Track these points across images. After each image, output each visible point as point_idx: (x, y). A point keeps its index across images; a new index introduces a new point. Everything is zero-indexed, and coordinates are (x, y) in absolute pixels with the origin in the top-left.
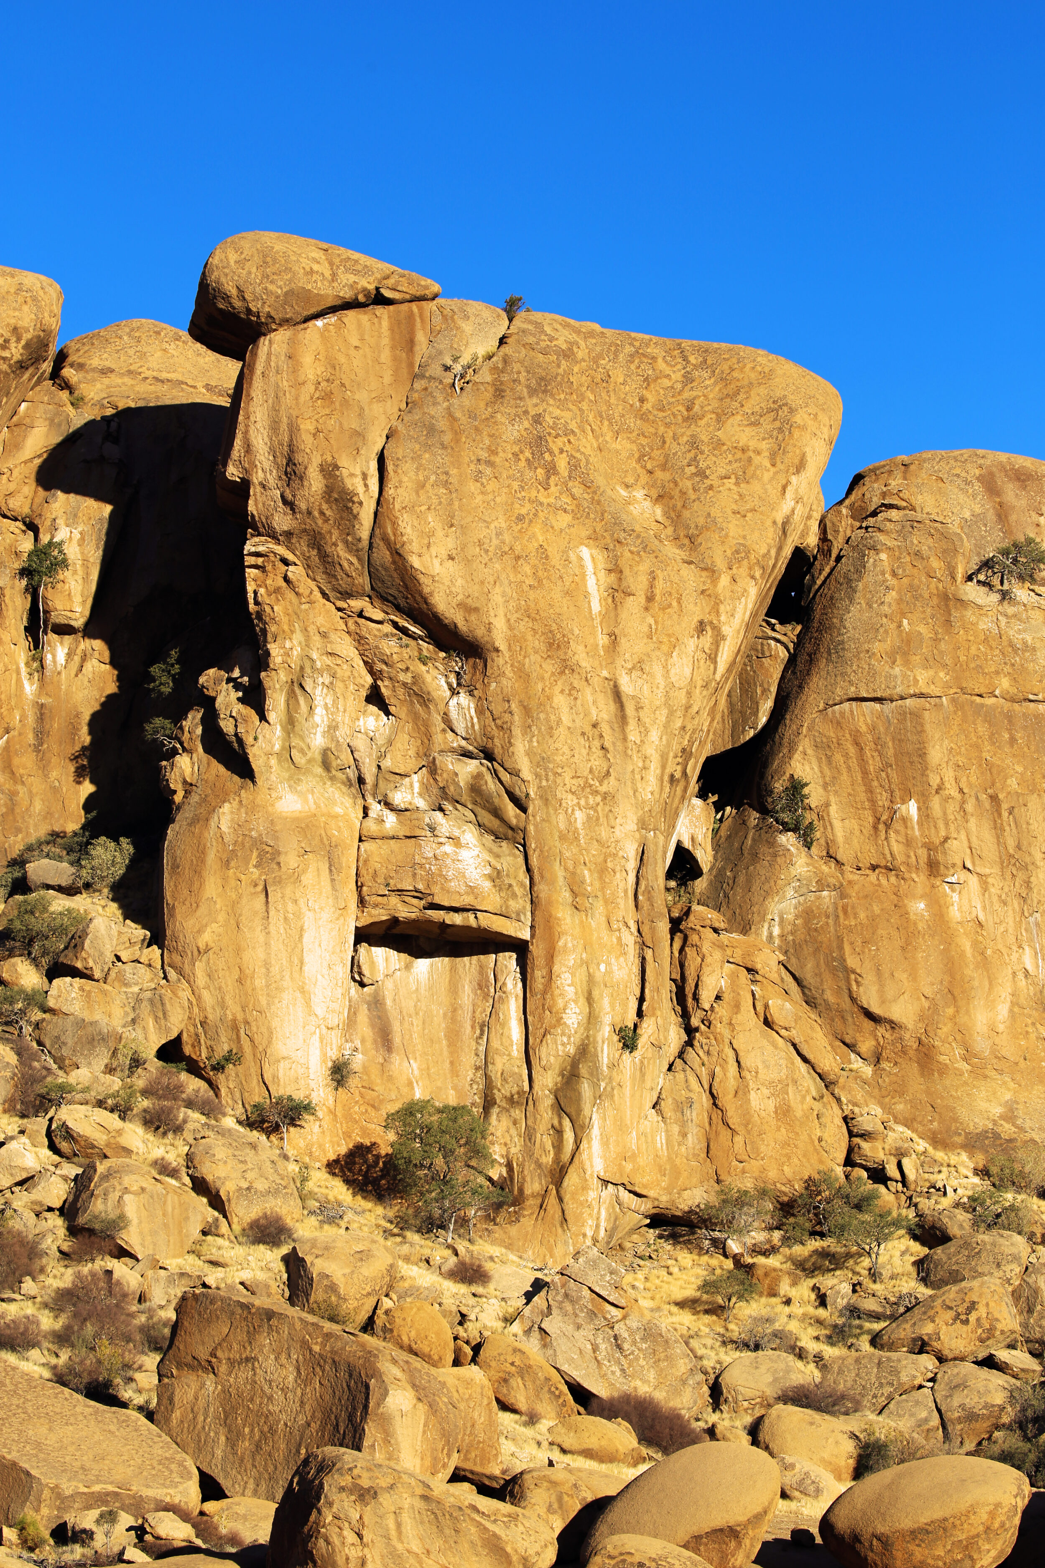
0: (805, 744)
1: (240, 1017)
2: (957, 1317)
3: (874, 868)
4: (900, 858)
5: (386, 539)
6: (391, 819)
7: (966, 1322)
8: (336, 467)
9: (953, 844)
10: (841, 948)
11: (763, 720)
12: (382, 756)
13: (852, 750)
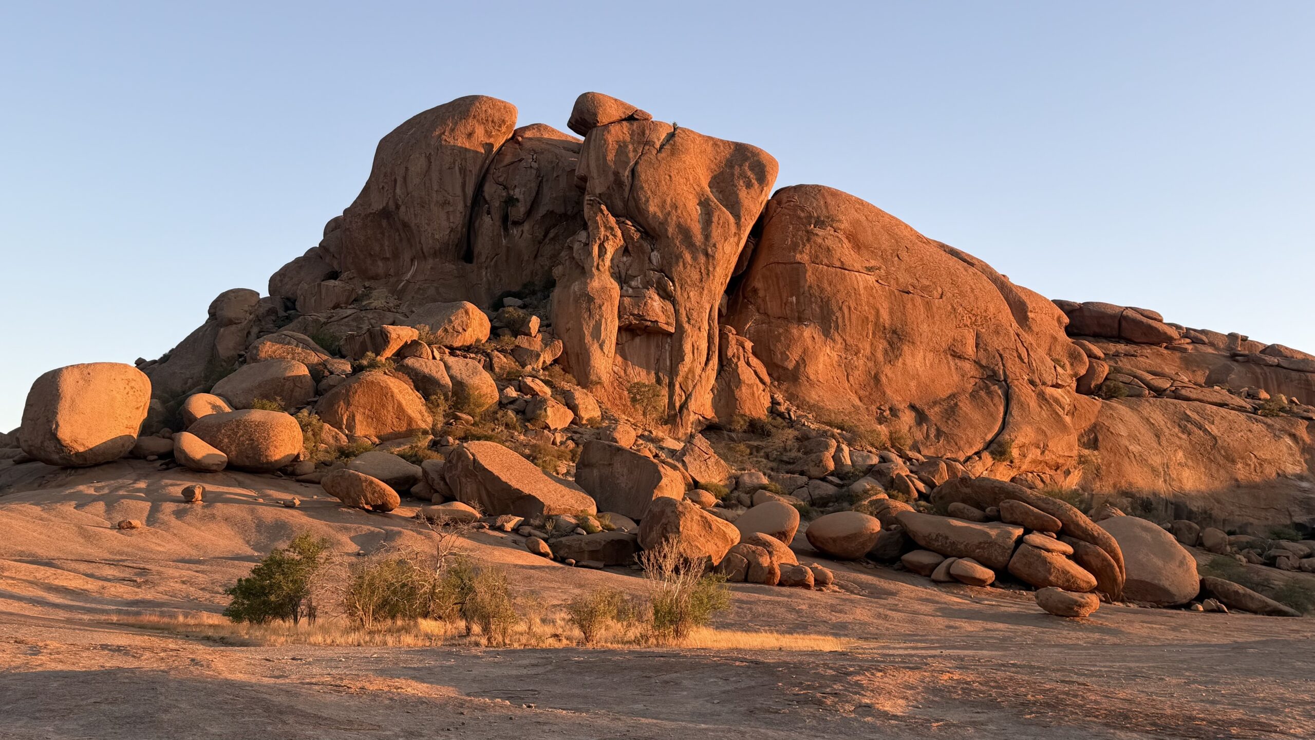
0: (759, 276)
1: (579, 352)
2: (816, 464)
3: (779, 318)
4: (789, 315)
5: (634, 198)
6: (630, 290)
7: (819, 466)
8: (619, 173)
9: (806, 312)
10: (769, 342)
11: (745, 268)
12: (628, 270)
13: (775, 279)
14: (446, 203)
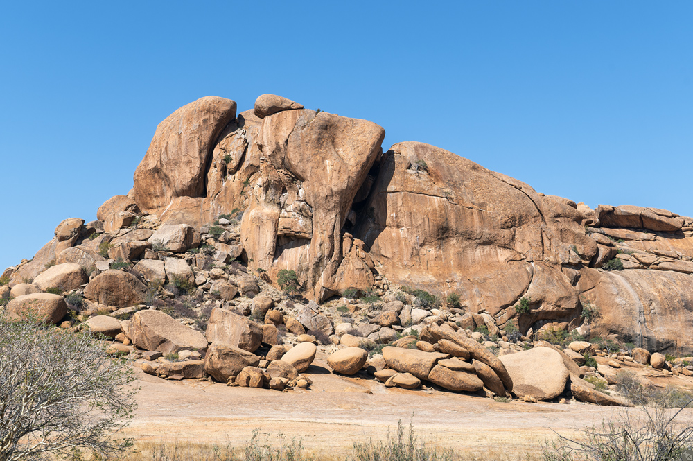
0: (374, 200)
1: (253, 252)
3: (386, 226)
4: (391, 225)
6: (286, 213)
9: (402, 222)
12: (285, 201)
14: (189, 162)
